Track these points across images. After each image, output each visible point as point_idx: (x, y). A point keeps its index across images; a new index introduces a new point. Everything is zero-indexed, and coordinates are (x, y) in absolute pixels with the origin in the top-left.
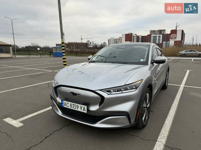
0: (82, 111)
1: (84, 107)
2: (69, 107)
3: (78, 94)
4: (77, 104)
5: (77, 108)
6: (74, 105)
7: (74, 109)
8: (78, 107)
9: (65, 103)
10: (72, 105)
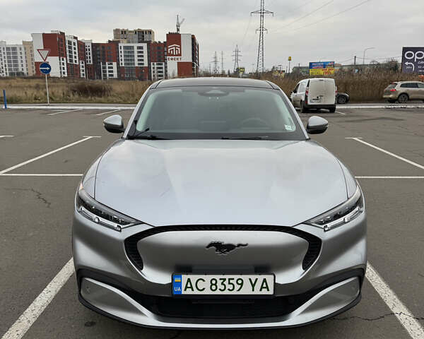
0: (257, 292)
1: (265, 280)
2: (208, 292)
3: (239, 245)
4: (236, 277)
5: (237, 287)
6: (225, 280)
7: (226, 292)
8: (242, 284)
9: (189, 280)
10: (219, 282)
